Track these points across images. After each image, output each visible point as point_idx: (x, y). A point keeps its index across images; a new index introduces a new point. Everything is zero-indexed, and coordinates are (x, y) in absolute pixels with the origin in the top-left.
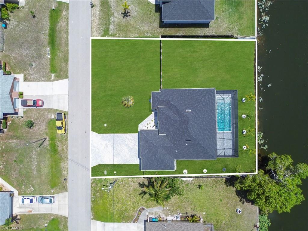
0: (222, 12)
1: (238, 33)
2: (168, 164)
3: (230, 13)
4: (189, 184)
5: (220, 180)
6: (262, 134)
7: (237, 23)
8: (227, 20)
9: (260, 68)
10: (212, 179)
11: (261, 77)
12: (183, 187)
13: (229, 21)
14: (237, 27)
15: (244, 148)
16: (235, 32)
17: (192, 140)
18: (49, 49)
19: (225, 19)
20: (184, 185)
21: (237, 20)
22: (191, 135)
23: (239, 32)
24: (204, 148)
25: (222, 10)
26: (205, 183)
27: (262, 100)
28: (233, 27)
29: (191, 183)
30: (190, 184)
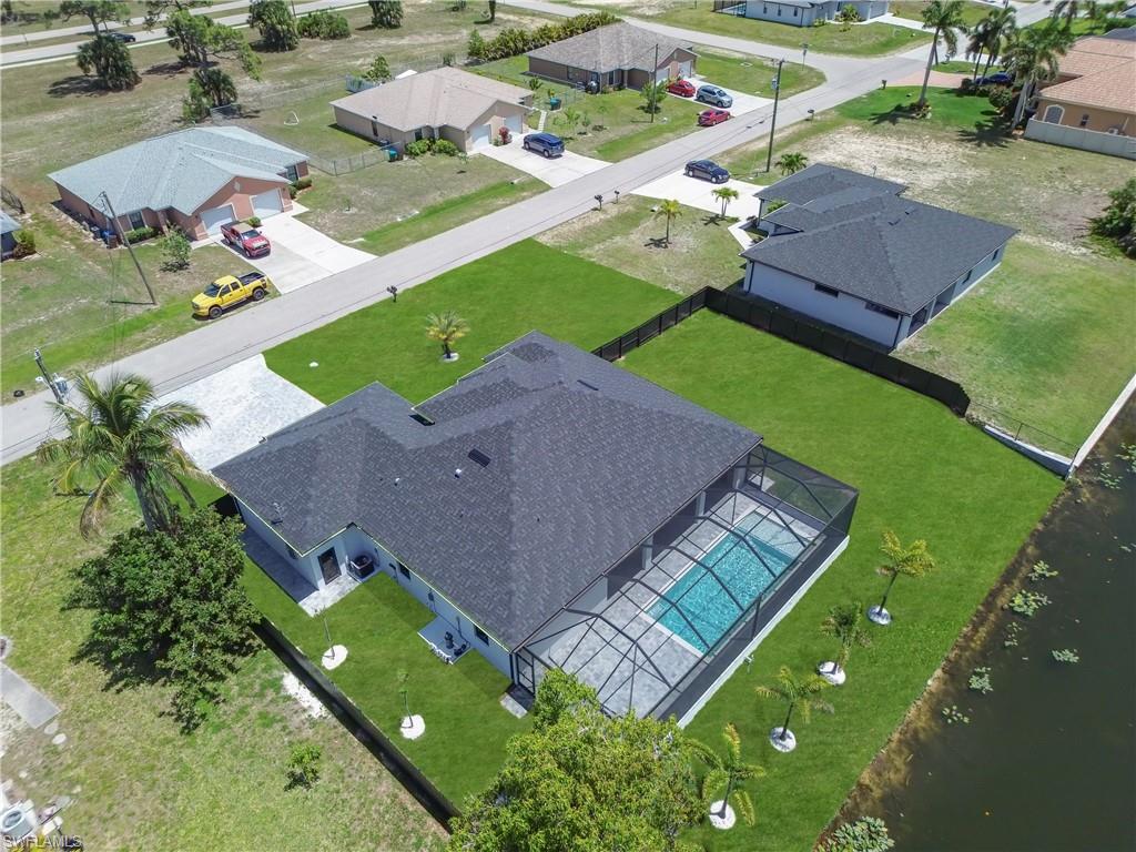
0: (963, 349)
1: (995, 416)
2: (311, 505)
3: (992, 364)
4: (278, 727)
5: (429, 840)
6: (891, 843)
10: (396, 796)
11: (1035, 601)
12: (243, 711)
15: (722, 814)
17: (494, 466)
20: (255, 710)
22: (510, 438)
23: (1002, 416)
24: (510, 532)
26: (347, 787)
27: (988, 687)
29: (291, 728)
30: (284, 728)
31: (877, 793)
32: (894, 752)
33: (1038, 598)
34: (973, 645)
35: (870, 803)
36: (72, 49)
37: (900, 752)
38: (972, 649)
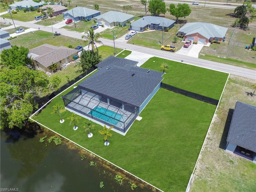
0: (242, 172)
1: (200, 178)
3: (238, 182)
7: (219, 185)
8: (227, 174)
9: (133, 188)
11: (120, 181)
13: (224, 175)
14: (211, 181)
15: (62, 121)
16: (203, 174)
18: (225, 58)
19: (228, 172)
21: (224, 188)
23: (202, 181)
25: (246, 174)
28: (212, 176)
31: (67, 144)
32: (75, 147)
33: (122, 182)
34: (104, 164)
35: (65, 143)
36: (235, 7)
37: (75, 148)
38: (103, 164)
